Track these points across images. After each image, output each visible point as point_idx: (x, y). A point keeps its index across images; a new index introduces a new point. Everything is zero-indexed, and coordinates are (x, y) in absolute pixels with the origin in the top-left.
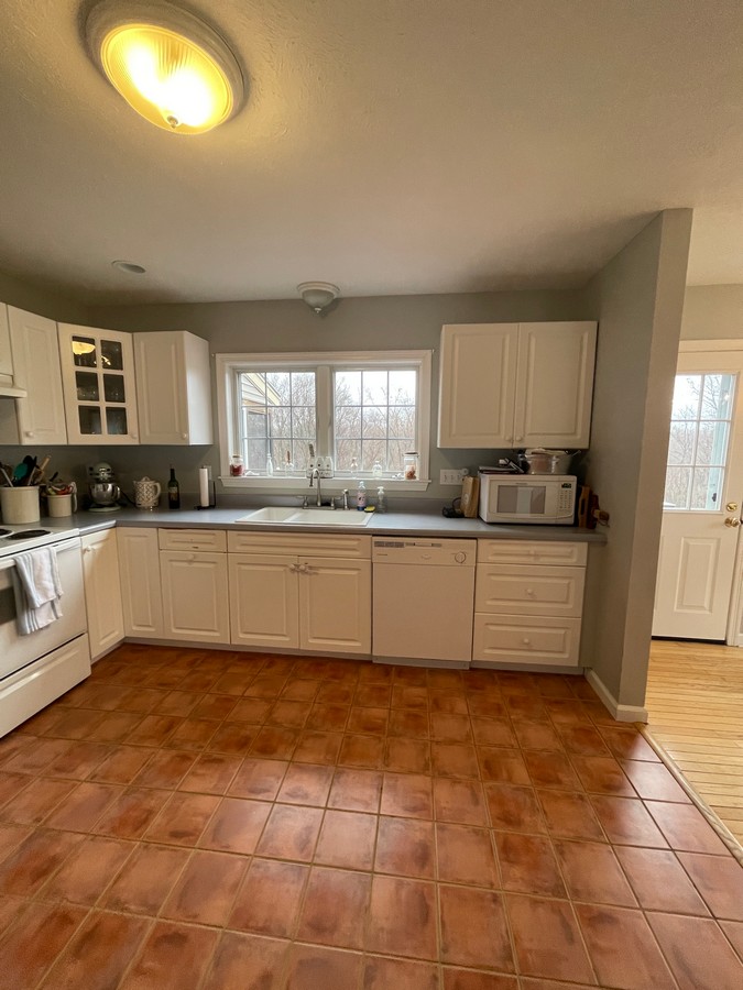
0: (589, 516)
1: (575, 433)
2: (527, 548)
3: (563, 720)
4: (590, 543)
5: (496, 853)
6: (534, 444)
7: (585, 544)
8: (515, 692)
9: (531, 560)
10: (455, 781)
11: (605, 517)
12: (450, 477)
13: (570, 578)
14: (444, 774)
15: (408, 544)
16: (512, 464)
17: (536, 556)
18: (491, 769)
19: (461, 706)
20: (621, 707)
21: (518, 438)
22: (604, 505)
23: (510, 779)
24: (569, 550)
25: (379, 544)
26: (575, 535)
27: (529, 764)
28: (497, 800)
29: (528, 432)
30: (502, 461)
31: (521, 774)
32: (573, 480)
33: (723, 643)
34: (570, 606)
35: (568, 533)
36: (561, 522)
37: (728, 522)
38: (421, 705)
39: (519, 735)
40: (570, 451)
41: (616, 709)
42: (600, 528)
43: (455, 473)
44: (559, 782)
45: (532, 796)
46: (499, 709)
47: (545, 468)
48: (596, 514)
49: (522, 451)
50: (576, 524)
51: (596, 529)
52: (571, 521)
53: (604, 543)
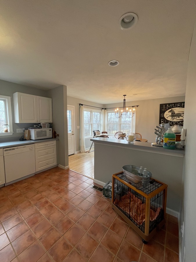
0: (55, 135)
1: (50, 120)
2: (45, 144)
3: (57, 174)
4: (56, 140)
5: (58, 194)
6: (42, 122)
7: (56, 141)
8: (47, 174)
9: (46, 146)
10: (45, 191)
11: (58, 135)
12: (19, 131)
13: (53, 148)
14: (42, 192)
15: (16, 148)
16: (38, 126)
17: (47, 145)
18: (50, 186)
19: (38, 181)
20: (66, 167)
21: (39, 121)
22: (57, 133)
23: (54, 185)
24: (53, 142)
25: (5, 151)
26: (53, 139)
27: (56, 182)
28: (54, 189)
29: (41, 119)
30: (34, 126)
31: (56, 183)
32: (51, 129)
33: (74, 154)
34: (54, 153)
35: (51, 139)
36: (50, 137)
37: (73, 134)
38: (28, 186)
39: (52, 179)
40: (49, 123)
41: (65, 168)
42: (57, 137)
43: (21, 129)
44: (61, 181)
45: (59, 185)
46: (46, 178)
47: (45, 127)
48: (56, 135)
49: (40, 123)
50: (52, 138)
51: (56, 138)
52: (52, 137)
53: (59, 140)
